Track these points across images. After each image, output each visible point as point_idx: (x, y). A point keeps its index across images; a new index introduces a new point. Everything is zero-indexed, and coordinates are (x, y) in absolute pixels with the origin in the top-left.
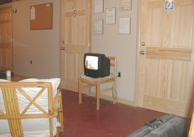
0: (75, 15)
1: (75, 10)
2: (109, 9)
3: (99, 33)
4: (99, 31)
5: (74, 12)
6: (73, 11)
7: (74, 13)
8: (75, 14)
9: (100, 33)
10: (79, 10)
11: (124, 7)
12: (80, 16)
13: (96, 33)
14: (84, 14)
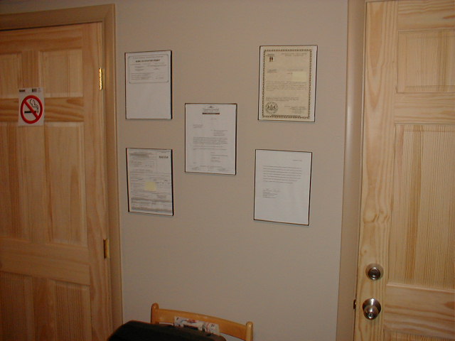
0: (31, 117)
1: (29, 92)
2: (201, 108)
3: (154, 207)
4: (155, 197)
5: (24, 102)
6: (22, 97)
7: (25, 108)
8: (34, 113)
9: (160, 206)
10: (48, 96)
11: (281, 105)
12: (56, 124)
13: (138, 205)
14: (75, 115)
